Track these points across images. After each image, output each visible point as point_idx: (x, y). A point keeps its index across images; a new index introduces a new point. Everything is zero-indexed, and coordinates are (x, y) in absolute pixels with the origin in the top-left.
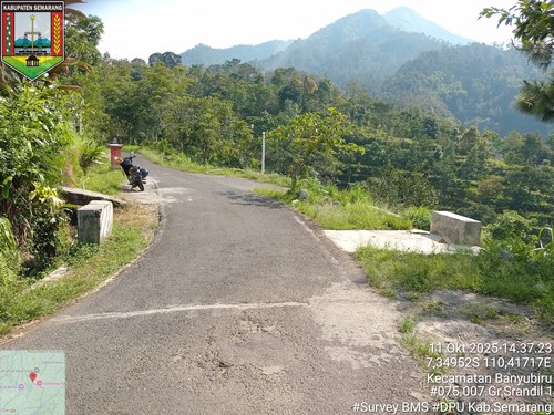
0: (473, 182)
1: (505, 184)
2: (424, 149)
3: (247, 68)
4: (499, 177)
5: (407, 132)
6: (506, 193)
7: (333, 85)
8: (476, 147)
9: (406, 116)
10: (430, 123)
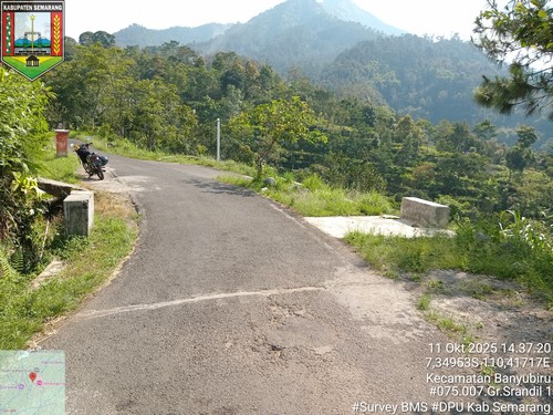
0: (408, 168)
1: (436, 170)
2: (363, 137)
3: (186, 51)
4: (431, 164)
5: (346, 120)
6: (438, 178)
7: (274, 72)
8: (411, 134)
9: (346, 104)
10: (368, 111)
